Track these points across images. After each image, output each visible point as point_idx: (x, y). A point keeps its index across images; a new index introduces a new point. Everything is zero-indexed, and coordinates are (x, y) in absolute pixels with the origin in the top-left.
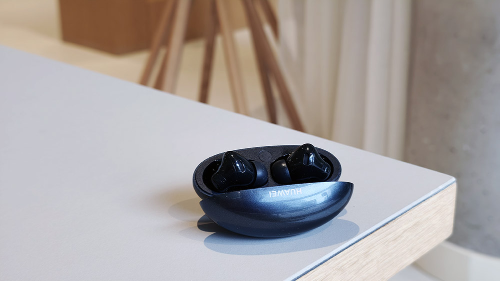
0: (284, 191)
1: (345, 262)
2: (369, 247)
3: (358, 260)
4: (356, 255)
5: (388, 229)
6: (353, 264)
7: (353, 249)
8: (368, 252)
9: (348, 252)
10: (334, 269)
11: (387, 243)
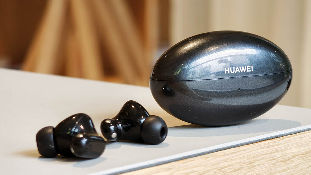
0: (240, 71)
1: (226, 164)
2: (253, 157)
3: (241, 168)
4: (238, 161)
5: (275, 146)
6: (235, 171)
7: (234, 153)
8: (252, 163)
9: (229, 154)
10: (215, 167)
11: (274, 162)
